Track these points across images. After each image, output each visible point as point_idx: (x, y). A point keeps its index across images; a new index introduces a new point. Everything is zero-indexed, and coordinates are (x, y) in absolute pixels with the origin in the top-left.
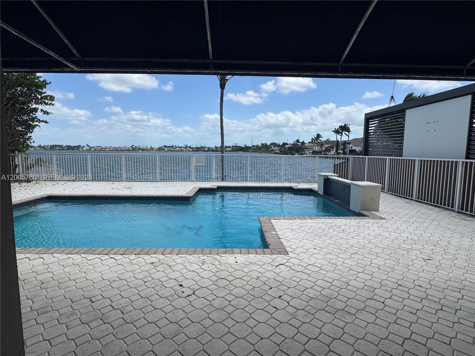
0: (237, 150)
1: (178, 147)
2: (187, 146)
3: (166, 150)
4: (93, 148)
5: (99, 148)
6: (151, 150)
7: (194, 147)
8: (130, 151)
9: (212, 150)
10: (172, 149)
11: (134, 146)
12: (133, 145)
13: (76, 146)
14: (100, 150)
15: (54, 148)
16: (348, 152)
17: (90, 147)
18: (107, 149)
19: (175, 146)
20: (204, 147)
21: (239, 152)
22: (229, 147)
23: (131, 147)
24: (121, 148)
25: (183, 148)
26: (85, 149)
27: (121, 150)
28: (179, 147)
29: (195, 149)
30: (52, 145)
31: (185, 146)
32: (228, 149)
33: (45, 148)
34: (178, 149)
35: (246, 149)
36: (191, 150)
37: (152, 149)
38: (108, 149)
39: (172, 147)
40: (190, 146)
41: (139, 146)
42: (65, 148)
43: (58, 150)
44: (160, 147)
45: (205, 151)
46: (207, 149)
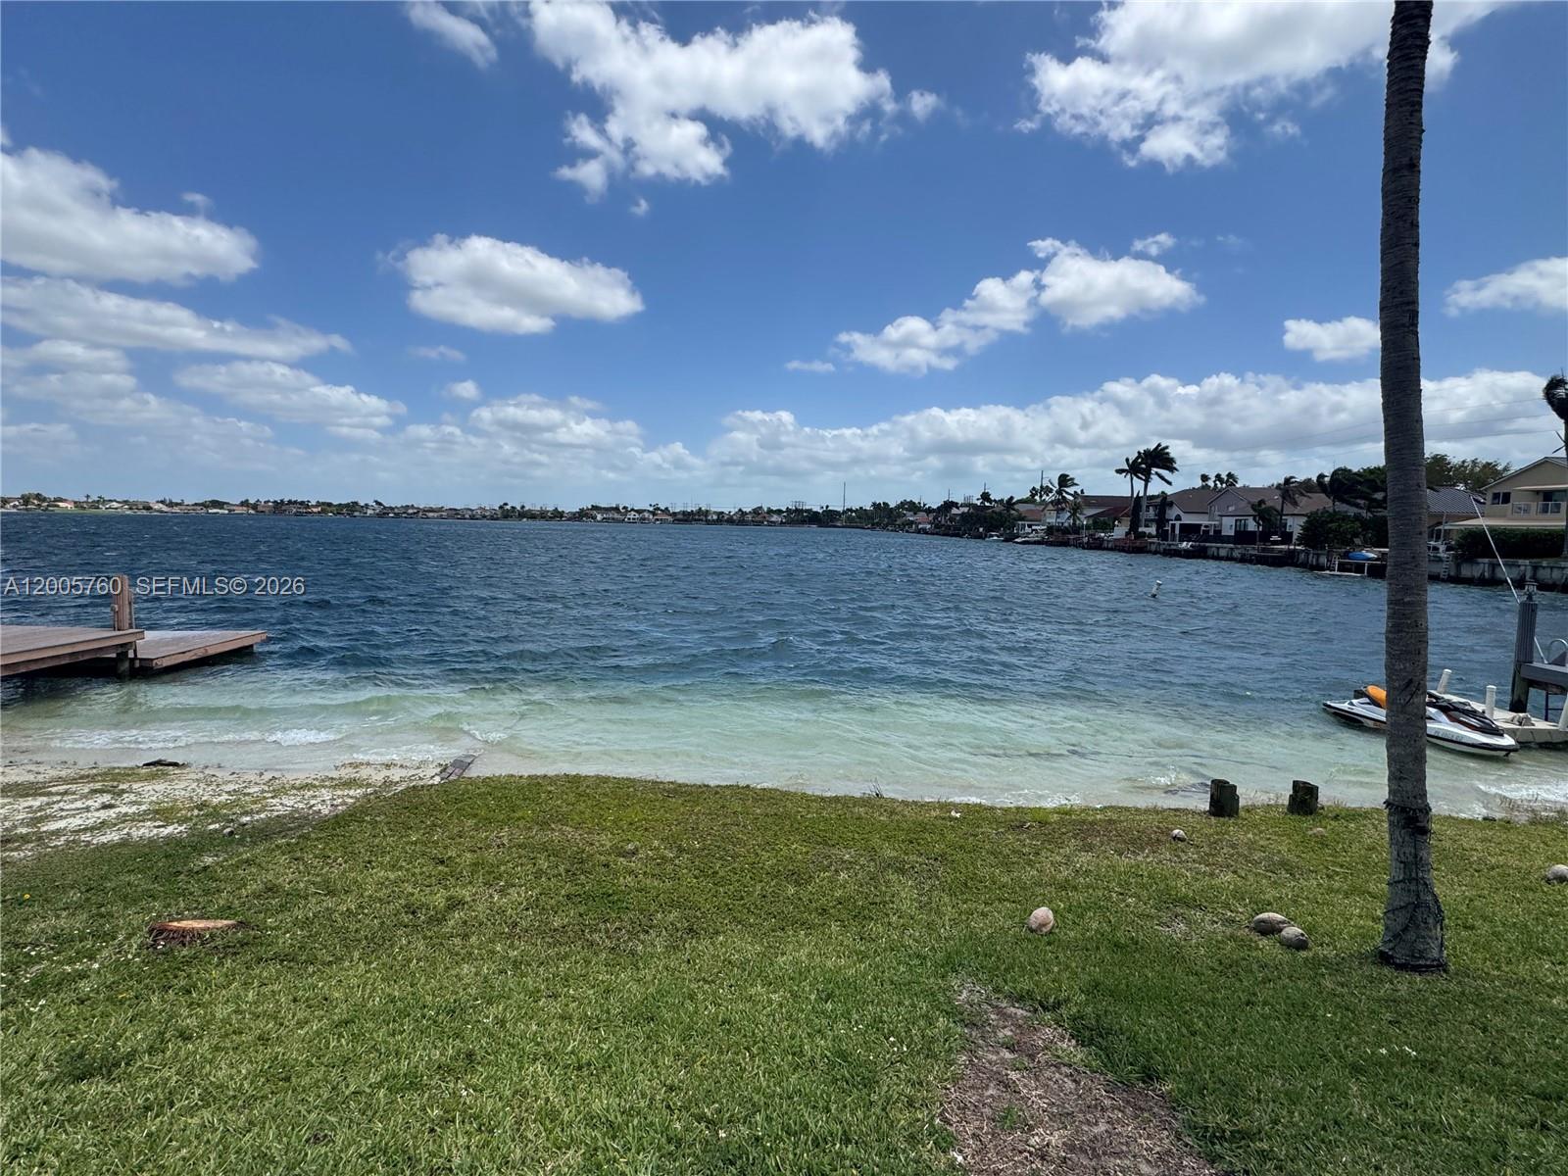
0: (803, 522)
1: (632, 510)
2: (658, 509)
3: (599, 517)
4: (392, 509)
5: (410, 511)
6: (555, 517)
7: (677, 510)
8: (497, 519)
9: (731, 521)
10: (616, 516)
11: (508, 507)
12: (506, 504)
13: (347, 505)
14: (411, 516)
15: (284, 508)
16: (1177, 532)
17: (385, 508)
18: (431, 514)
19: (624, 508)
20: (707, 512)
21: (805, 528)
22: (779, 512)
23: (501, 507)
24: (472, 510)
25: (646, 515)
26: (369, 512)
27: (472, 518)
28: (637, 511)
29: (680, 517)
30: (279, 500)
31: (651, 509)
32: (775, 518)
33: (260, 509)
34: (632, 515)
35: (826, 519)
36: (670, 519)
37: (558, 515)
38: (436, 515)
39: (617, 509)
40: (667, 509)
41: (523, 507)
42: (315, 510)
43: (296, 515)
44: (582, 510)
45: (708, 522)
46: (715, 517)
